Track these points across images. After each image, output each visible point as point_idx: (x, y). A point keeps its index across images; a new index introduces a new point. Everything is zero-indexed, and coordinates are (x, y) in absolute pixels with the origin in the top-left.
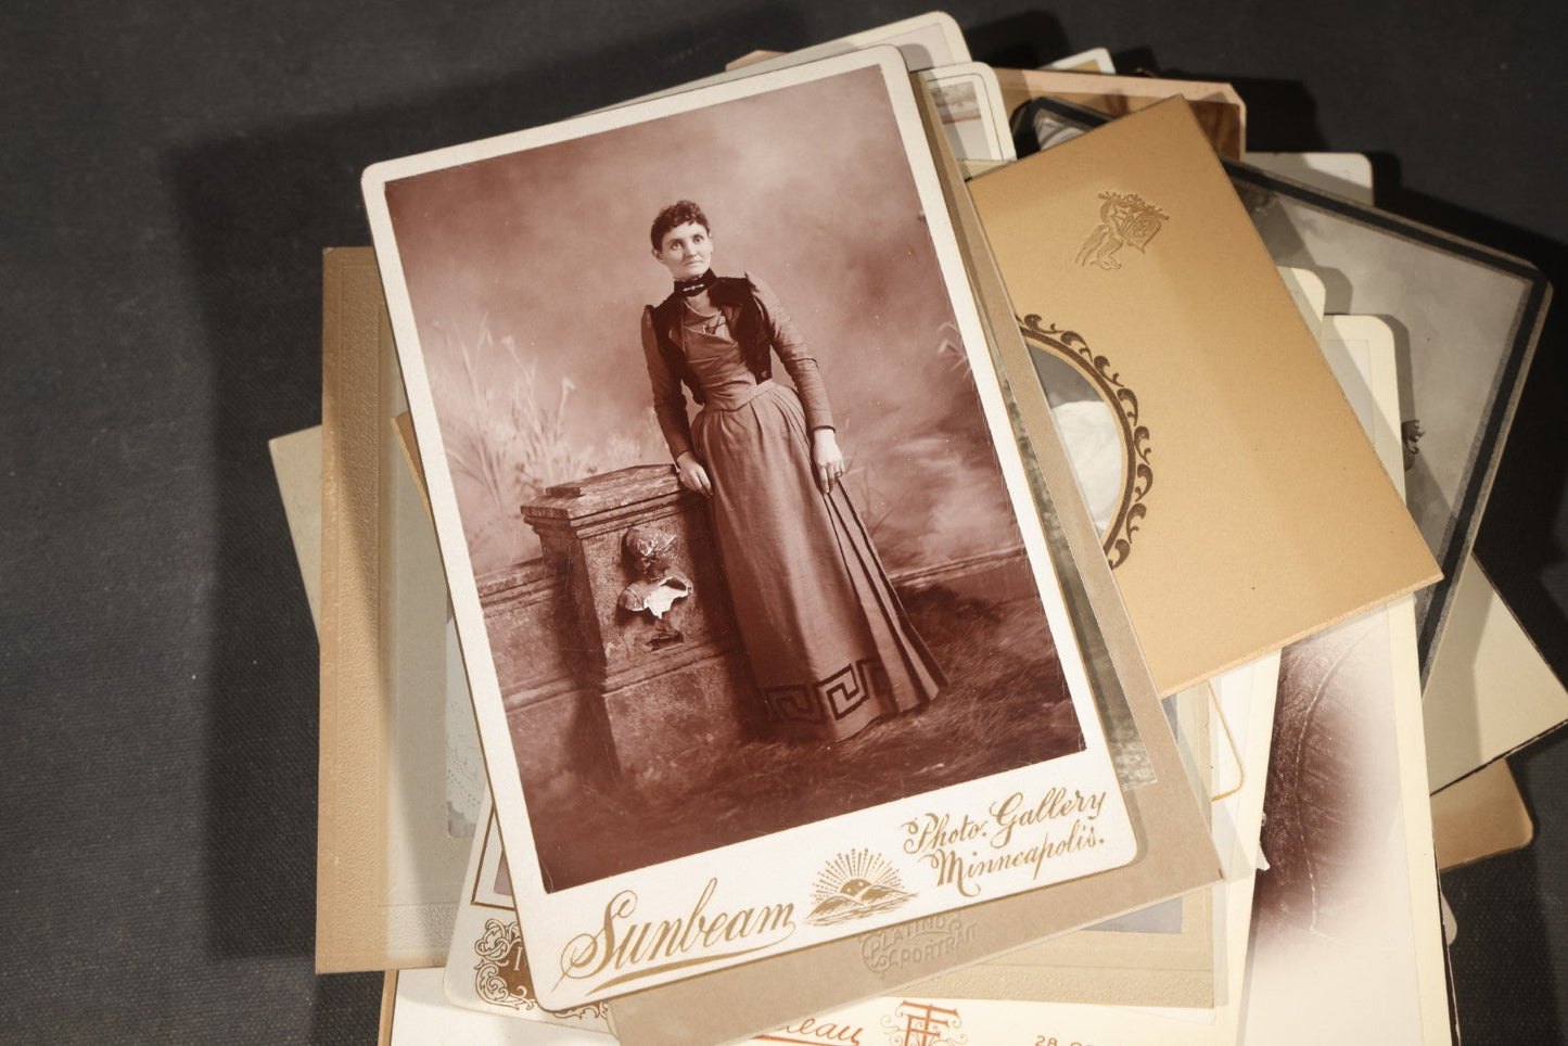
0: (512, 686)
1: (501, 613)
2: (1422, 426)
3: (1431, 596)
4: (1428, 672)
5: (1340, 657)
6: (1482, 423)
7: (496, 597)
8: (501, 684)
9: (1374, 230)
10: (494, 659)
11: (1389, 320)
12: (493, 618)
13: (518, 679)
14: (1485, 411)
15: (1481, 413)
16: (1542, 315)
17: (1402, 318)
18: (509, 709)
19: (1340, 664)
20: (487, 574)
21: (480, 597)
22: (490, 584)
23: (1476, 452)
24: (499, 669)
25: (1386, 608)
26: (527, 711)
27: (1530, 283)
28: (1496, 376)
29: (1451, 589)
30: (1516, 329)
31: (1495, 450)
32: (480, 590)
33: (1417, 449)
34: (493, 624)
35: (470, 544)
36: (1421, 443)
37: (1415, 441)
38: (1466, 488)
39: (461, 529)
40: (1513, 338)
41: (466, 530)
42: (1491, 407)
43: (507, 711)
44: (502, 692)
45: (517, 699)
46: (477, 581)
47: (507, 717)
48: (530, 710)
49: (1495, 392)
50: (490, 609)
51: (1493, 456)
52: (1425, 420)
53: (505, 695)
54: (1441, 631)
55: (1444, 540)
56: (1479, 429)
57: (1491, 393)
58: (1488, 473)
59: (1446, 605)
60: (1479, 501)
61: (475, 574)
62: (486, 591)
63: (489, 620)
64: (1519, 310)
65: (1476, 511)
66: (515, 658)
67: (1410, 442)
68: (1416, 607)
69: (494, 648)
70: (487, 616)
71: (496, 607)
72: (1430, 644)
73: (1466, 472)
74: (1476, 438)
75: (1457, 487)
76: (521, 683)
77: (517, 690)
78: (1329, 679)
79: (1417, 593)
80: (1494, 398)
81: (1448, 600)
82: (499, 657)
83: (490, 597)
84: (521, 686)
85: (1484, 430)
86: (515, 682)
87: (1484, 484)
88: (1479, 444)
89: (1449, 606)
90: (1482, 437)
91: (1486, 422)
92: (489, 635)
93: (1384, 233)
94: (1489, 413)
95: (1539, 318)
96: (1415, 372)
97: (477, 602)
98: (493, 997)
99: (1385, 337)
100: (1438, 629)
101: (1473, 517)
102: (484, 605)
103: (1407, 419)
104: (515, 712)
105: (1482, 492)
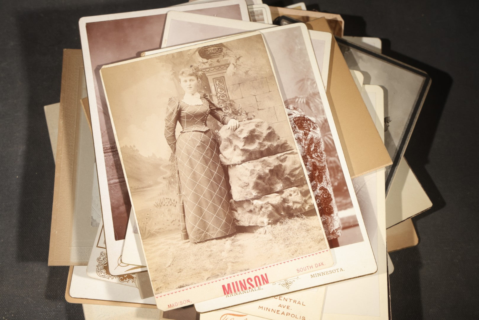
0: (111, 178)
1: (109, 156)
2: (391, 119)
3: (390, 169)
4: (388, 191)
5: (362, 186)
6: (408, 119)
7: (108, 151)
8: (108, 177)
9: (380, 60)
10: (106, 169)
11: (383, 87)
12: (107, 157)
13: (113, 176)
14: (409, 115)
15: (408, 116)
16: (428, 88)
17: (387, 87)
18: (109, 184)
19: (362, 187)
20: (106, 144)
21: (104, 150)
22: (107, 146)
23: (406, 127)
24: (107, 172)
25: (376, 172)
26: (115, 186)
27: (425, 78)
28: (414, 105)
29: (396, 167)
30: (420, 92)
31: (412, 126)
32: (104, 148)
33: (388, 125)
34: (107, 159)
35: (102, 134)
36: (390, 124)
37: (388, 123)
38: (402, 137)
39: (99, 129)
40: (419, 94)
41: (101, 130)
42: (411, 114)
43: (108, 185)
44: (108, 179)
45: (112, 182)
46: (103, 145)
47: (109, 187)
48: (116, 185)
49: (413, 110)
50: (106, 154)
51: (411, 128)
52: (392, 116)
53: (108, 180)
54: (393, 179)
55: (395, 153)
56: (408, 120)
57: (411, 110)
58: (409, 133)
59: (395, 171)
60: (406, 141)
61: (103, 143)
62: (105, 149)
63: (106, 157)
64: (421, 86)
65: (405, 144)
66: (113, 170)
67: (387, 123)
68: (385, 172)
69: (106, 166)
70: (105, 156)
71: (108, 154)
72: (389, 183)
73: (403, 133)
74: (407, 123)
75: (400, 137)
76: (114, 177)
77: (112, 179)
78: (358, 192)
79: (386, 167)
80: (412, 111)
81: (395, 170)
82: (108, 169)
83: (107, 151)
84: (114, 178)
85: (409, 121)
86: (112, 177)
87: (408, 136)
88: (407, 125)
89: (395, 172)
90: (408, 123)
91: (410, 118)
92: (105, 162)
93: (383, 61)
94: (411, 116)
95: (427, 89)
96: (389, 103)
97: (102, 152)
98: (101, 275)
99: (381, 92)
100: (392, 178)
101: (404, 146)
102: (105, 153)
103: (387, 116)
104: (111, 185)
105: (407, 139)
